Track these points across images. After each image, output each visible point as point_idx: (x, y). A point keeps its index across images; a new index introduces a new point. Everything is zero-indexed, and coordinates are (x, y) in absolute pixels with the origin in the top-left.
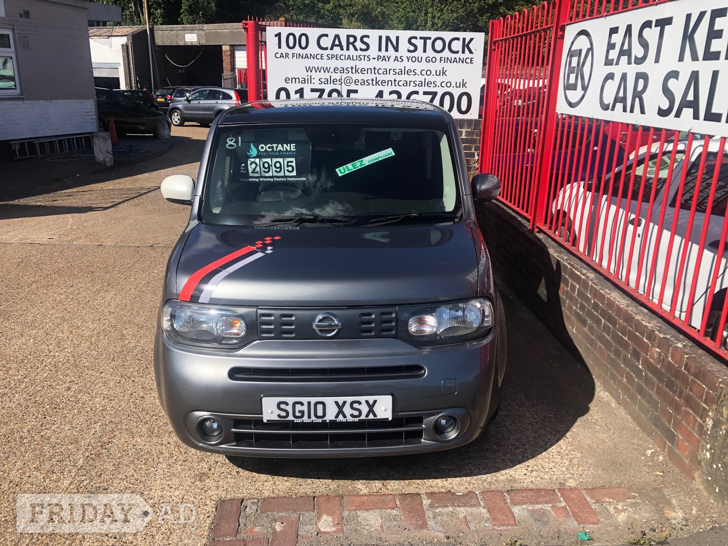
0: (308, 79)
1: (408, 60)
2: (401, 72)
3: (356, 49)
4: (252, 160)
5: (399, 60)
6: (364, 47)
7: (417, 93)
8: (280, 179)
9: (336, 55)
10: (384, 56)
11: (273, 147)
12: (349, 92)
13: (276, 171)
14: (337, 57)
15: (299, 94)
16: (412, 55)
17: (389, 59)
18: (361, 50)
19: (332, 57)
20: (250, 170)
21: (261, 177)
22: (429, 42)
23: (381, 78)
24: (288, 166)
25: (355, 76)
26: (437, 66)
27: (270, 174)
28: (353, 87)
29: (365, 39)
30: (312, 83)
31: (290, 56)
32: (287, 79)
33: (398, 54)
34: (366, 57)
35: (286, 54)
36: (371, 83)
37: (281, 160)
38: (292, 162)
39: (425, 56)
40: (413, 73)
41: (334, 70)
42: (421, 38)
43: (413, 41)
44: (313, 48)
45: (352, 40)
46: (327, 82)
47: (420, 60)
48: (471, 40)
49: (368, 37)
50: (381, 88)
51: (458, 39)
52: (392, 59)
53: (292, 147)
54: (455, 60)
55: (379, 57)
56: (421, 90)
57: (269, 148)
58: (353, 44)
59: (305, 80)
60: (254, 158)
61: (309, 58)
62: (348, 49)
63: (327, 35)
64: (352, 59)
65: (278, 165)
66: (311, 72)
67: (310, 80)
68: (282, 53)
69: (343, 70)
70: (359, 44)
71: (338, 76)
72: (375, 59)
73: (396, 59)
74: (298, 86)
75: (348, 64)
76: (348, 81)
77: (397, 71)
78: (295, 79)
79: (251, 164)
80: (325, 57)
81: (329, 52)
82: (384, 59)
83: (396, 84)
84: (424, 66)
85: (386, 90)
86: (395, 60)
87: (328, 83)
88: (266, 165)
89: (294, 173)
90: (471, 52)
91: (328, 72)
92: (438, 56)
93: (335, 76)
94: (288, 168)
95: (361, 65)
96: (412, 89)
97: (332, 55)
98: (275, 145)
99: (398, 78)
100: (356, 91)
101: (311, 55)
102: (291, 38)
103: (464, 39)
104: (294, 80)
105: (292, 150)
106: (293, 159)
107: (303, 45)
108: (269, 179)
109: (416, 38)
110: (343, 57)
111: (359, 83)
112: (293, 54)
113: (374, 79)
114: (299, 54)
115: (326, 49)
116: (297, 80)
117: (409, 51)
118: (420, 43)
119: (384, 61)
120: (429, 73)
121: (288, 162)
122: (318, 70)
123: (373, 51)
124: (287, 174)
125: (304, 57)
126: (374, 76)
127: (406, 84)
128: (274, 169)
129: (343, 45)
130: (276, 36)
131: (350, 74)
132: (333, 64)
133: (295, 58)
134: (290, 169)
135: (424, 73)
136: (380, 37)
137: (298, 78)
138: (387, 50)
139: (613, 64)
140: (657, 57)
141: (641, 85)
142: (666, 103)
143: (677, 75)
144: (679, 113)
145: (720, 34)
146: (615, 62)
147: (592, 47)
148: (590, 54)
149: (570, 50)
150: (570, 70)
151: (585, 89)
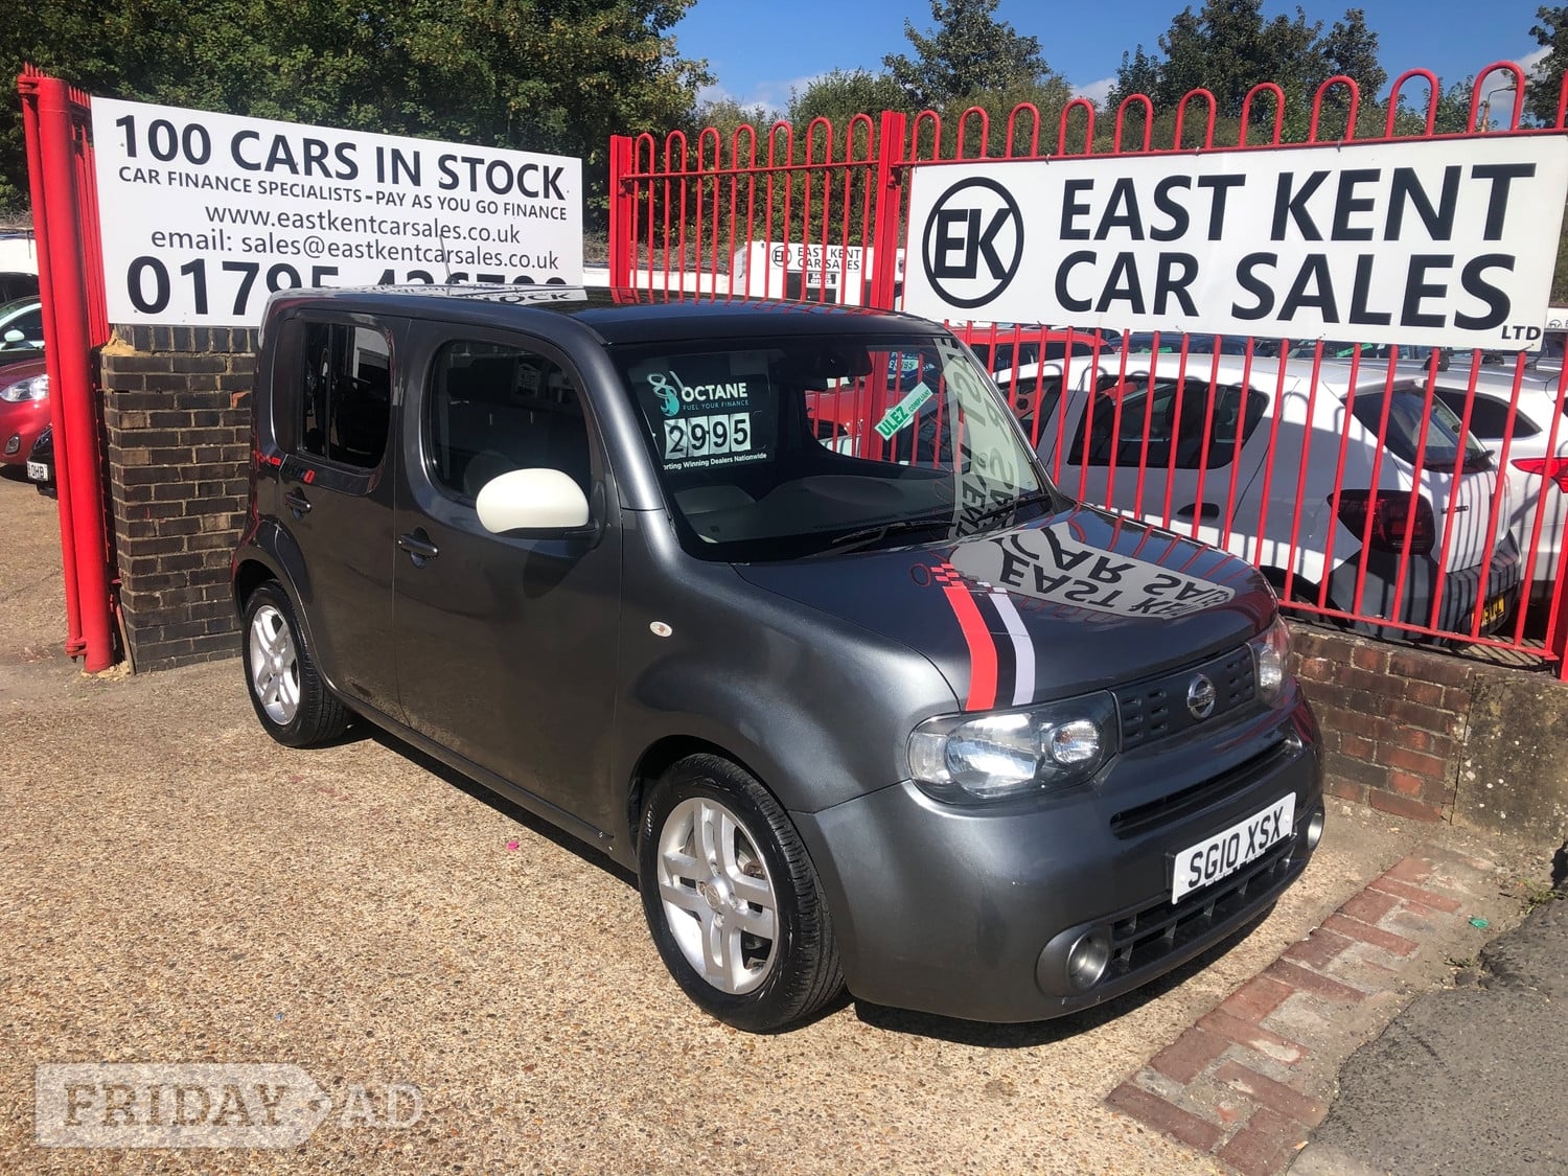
0: (214, 237)
1: (442, 204)
2: (429, 231)
3: (327, 174)
4: (672, 422)
5: (424, 203)
6: (346, 170)
7: (465, 276)
8: (721, 461)
9: (282, 184)
10: (391, 194)
11: (706, 393)
12: (318, 272)
13: (716, 444)
14: (282, 189)
15: (192, 275)
16: (448, 194)
17: (401, 200)
18: (340, 175)
19: (271, 189)
20: (670, 445)
21: (687, 459)
22: (481, 170)
23: (387, 241)
24: (737, 431)
25: (330, 236)
26: (499, 222)
27: (705, 451)
28: (325, 260)
29: (347, 153)
30: (226, 248)
31: (163, 177)
32: (157, 236)
33: (421, 191)
34: (351, 194)
35: (150, 171)
36: (366, 254)
37: (723, 418)
38: (743, 421)
39: (474, 197)
40: (453, 234)
41: (279, 220)
42: (465, 160)
43: (449, 164)
44: (221, 163)
45: (316, 151)
46: (262, 246)
47: (465, 207)
48: (559, 171)
49: (352, 147)
50: (389, 265)
51: (535, 167)
52: (409, 200)
53: (742, 390)
54: (533, 213)
55: (380, 196)
56: (473, 271)
57: (701, 394)
58: (319, 160)
59: (206, 241)
60: (676, 417)
61: (214, 185)
62: (308, 172)
63: (255, 135)
64: (318, 195)
65: (720, 430)
66: (221, 220)
67: (220, 241)
68: (139, 170)
69: (299, 221)
70: (332, 162)
71: (289, 234)
72: (370, 198)
73: (416, 202)
74: (190, 255)
75: (312, 206)
76: (314, 246)
77: (421, 228)
78: (181, 237)
79: (671, 432)
80: (254, 187)
81: (262, 174)
82: (391, 200)
83: (421, 256)
84: (473, 219)
85: (401, 269)
86: (414, 203)
87: (264, 250)
88: (699, 432)
89: (747, 446)
90: (560, 197)
91: (265, 224)
92: (500, 199)
93: (280, 234)
94: (736, 436)
95: (341, 209)
96: (454, 268)
97: (271, 183)
98: (710, 388)
99: (424, 242)
100: (333, 271)
101: (217, 178)
102: (162, 132)
103: (546, 169)
104: (176, 239)
105: (742, 395)
106: (745, 416)
107: (197, 152)
108: (700, 463)
109: (454, 158)
110: (297, 191)
111: (340, 253)
112: (170, 173)
113: (373, 243)
114: (188, 176)
115: (256, 167)
116: (185, 239)
117: (443, 186)
118: (462, 170)
119: (391, 204)
120: (485, 234)
121: (737, 422)
122: (238, 217)
123: (366, 180)
124: (736, 448)
125: (200, 183)
126: (371, 238)
127: (442, 257)
128: (714, 439)
129: (296, 161)
130: (120, 123)
131: (317, 231)
132: (275, 204)
133: (176, 183)
134: (740, 436)
135: (475, 234)
136: (380, 151)
137: (190, 236)
138: (396, 180)
139: (1088, 238)
140: (1215, 232)
141: (1177, 272)
142: (1251, 301)
143: (1270, 259)
144: (1287, 314)
145: (1366, 205)
146: (1093, 234)
147: (1013, 208)
148: (1011, 219)
149: (937, 209)
150: (945, 244)
151: (1004, 277)
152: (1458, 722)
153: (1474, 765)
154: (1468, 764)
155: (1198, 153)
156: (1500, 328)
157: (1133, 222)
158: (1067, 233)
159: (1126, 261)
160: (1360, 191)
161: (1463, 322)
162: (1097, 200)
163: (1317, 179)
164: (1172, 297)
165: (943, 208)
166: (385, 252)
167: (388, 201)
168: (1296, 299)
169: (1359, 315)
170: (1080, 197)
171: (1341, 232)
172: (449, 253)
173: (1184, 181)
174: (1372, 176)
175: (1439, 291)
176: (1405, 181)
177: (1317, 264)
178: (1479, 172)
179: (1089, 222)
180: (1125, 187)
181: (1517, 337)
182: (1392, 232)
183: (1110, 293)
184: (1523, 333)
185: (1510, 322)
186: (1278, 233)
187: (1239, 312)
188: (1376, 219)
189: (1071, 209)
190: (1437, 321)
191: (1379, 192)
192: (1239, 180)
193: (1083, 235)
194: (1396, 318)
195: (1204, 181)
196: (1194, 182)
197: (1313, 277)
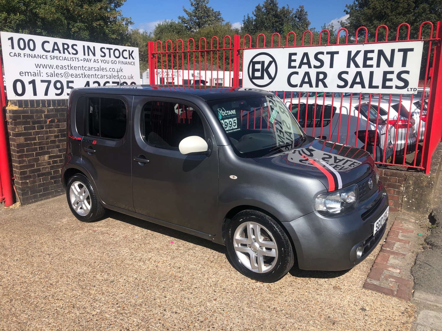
0: (38, 73)
1: (102, 61)
2: (98, 70)
3: (69, 53)
5: (97, 61)
6: (75, 52)
7: (108, 82)
8: (231, 131)
9: (57, 57)
10: (87, 59)
12: (68, 82)
13: (230, 127)
14: (57, 58)
15: (32, 84)
16: (103, 58)
17: (90, 61)
18: (73, 54)
19: (54, 58)
22: (112, 51)
23: (87, 73)
25: (71, 72)
26: (117, 66)
27: (227, 129)
28: (70, 79)
29: (75, 47)
30: (41, 76)
31: (22, 55)
32: (21, 73)
33: (96, 58)
34: (76, 59)
35: (18, 53)
36: (81, 77)
38: (235, 120)
39: (110, 59)
40: (105, 70)
41: (56, 67)
42: (107, 49)
43: (103, 50)
44: (39, 51)
45: (66, 46)
46: (52, 75)
47: (108, 62)
48: (133, 51)
49: (76, 45)
50: (88, 80)
51: (126, 50)
52: (92, 61)
54: (126, 63)
55: (84, 60)
56: (111, 80)
59: (35, 74)
60: (221, 120)
61: (37, 57)
62: (64, 53)
63: (48, 42)
64: (67, 60)
65: (230, 123)
66: (40, 68)
67: (39, 74)
68: (15, 53)
69: (62, 68)
70: (70, 50)
71: (59, 71)
72: (82, 60)
74: (31, 78)
75: (65, 63)
76: (67, 75)
77: (96, 69)
80: (49, 57)
81: (51, 54)
83: (97, 77)
84: (110, 66)
85: (91, 81)
86: (94, 62)
87: (53, 76)
88: (226, 124)
90: (133, 59)
91: (52, 68)
92: (117, 60)
93: (57, 71)
94: (234, 124)
95: (74, 64)
96: (106, 80)
97: (53, 56)
98: (228, 112)
99: (97, 73)
100: (72, 82)
101: (38, 55)
102: (21, 42)
103: (129, 51)
104: (27, 74)
105: (235, 113)
107: (32, 47)
109: (104, 48)
110: (61, 58)
111: (74, 76)
112: (24, 54)
113: (83, 73)
114: (29, 55)
115: (49, 52)
116: (29, 74)
117: (102, 56)
118: (107, 52)
119: (88, 62)
120: (113, 70)
122: (45, 66)
123: (80, 55)
125: (33, 57)
126: (82, 72)
127: (102, 77)
129: (60, 49)
130: (9, 39)
131: (67, 70)
132: (55, 62)
133: (26, 57)
135: (111, 70)
136: (84, 46)
137: (31, 73)
138: (89, 55)
139: (296, 68)
140: (331, 66)
141: (321, 76)
142: (342, 83)
143: (347, 73)
144: (352, 86)
145: (371, 59)
146: (297, 67)
147: (274, 60)
148: (273, 63)
149: (251, 61)
150: (254, 70)
151: (272, 79)
152: (401, 186)
153: (406, 197)
154: (405, 196)
155: (326, 46)
156: (407, 89)
157: (309, 64)
158: (290, 67)
159: (307, 74)
160: (369, 55)
161: (397, 87)
162: (298, 58)
163: (358, 52)
164: (320, 83)
165: (253, 61)
166: (87, 76)
167: (87, 61)
168: (354, 83)
169: (371, 86)
170: (293, 57)
171: (365, 66)
172: (104, 76)
173: (322, 53)
174: (372, 51)
175: (391, 80)
176: (381, 53)
177: (359, 74)
178: (400, 50)
179: (297, 64)
180: (306, 55)
181: (411, 91)
182: (378, 65)
183: (303, 82)
184: (413, 90)
185: (409, 87)
186: (348, 66)
187: (339, 86)
188: (374, 62)
189: (291, 61)
190: (391, 87)
191: (375, 55)
192: (337, 53)
193: (295, 67)
194: (380, 87)
195: (328, 53)
196: (325, 53)
197: (358, 77)
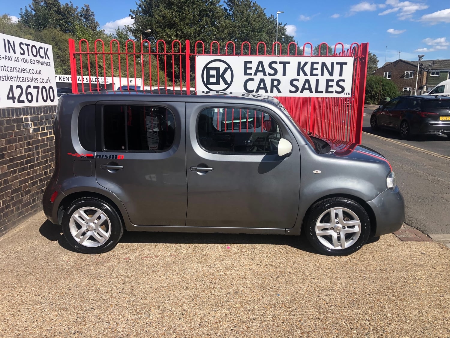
1: (22, 61)
2: (20, 70)
5: (18, 60)
7: (30, 87)
33: (16, 56)
36: (5, 79)
39: (29, 58)
42: (25, 44)
43: (22, 46)
48: (47, 49)
51: (42, 48)
55: (6, 58)
77: (17, 70)
86: (15, 60)
92: (35, 59)
117: (21, 54)
127: (24, 80)
139: (252, 75)
140: (284, 74)
141: (275, 83)
142: (294, 89)
143: (297, 80)
144: (302, 92)
145: (317, 69)
146: (253, 74)
147: (230, 67)
148: (229, 70)
149: (205, 67)
150: (209, 76)
151: (229, 85)
155: (278, 57)
156: (343, 93)
157: (263, 71)
158: (246, 74)
159: (262, 80)
160: (315, 66)
161: (337, 92)
162: (254, 66)
163: (306, 63)
164: (275, 89)
165: (207, 67)
166: (10, 78)
167: (8, 59)
168: (304, 88)
169: (317, 91)
170: (249, 65)
171: (312, 74)
172: (25, 78)
173: (276, 63)
174: (317, 63)
175: (332, 86)
176: (324, 64)
177: (307, 81)
178: (337, 63)
179: (253, 71)
180: (261, 63)
181: (347, 95)
182: (322, 75)
183: (259, 88)
184: (347, 94)
185: (345, 92)
186: (299, 74)
187: (291, 92)
188: (319, 72)
189: (246, 68)
190: (332, 92)
191: (319, 66)
192: (289, 63)
193: (251, 74)
194: (324, 92)
195: (281, 63)
196: (278, 63)
197: (307, 84)
